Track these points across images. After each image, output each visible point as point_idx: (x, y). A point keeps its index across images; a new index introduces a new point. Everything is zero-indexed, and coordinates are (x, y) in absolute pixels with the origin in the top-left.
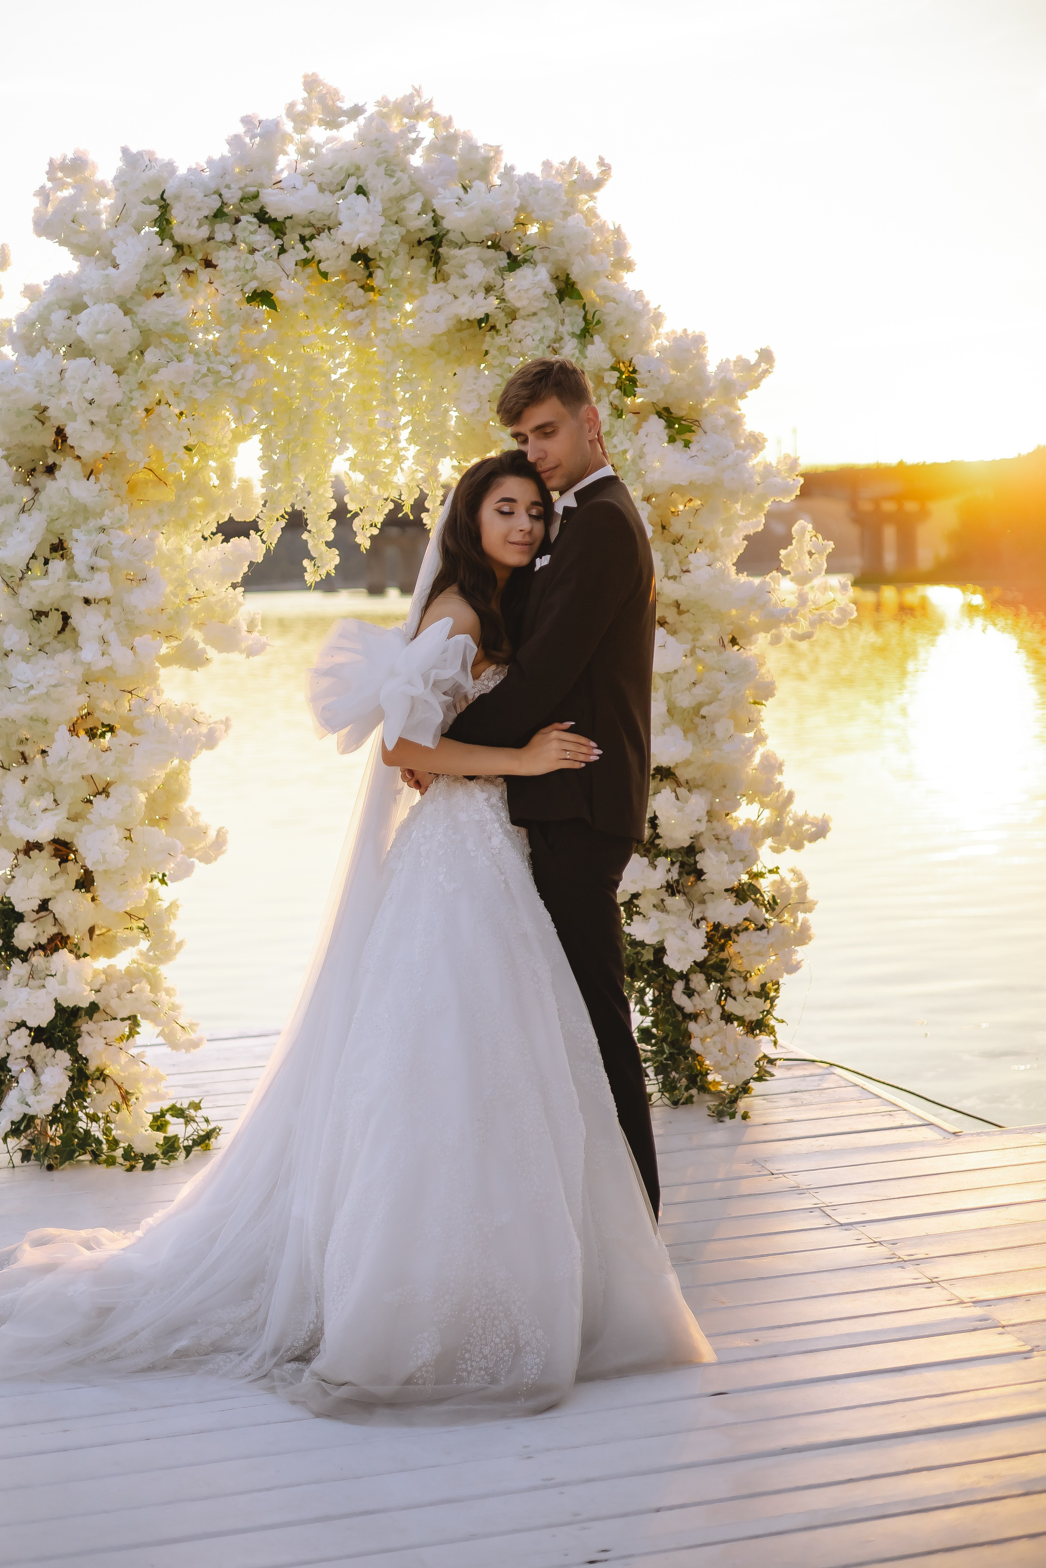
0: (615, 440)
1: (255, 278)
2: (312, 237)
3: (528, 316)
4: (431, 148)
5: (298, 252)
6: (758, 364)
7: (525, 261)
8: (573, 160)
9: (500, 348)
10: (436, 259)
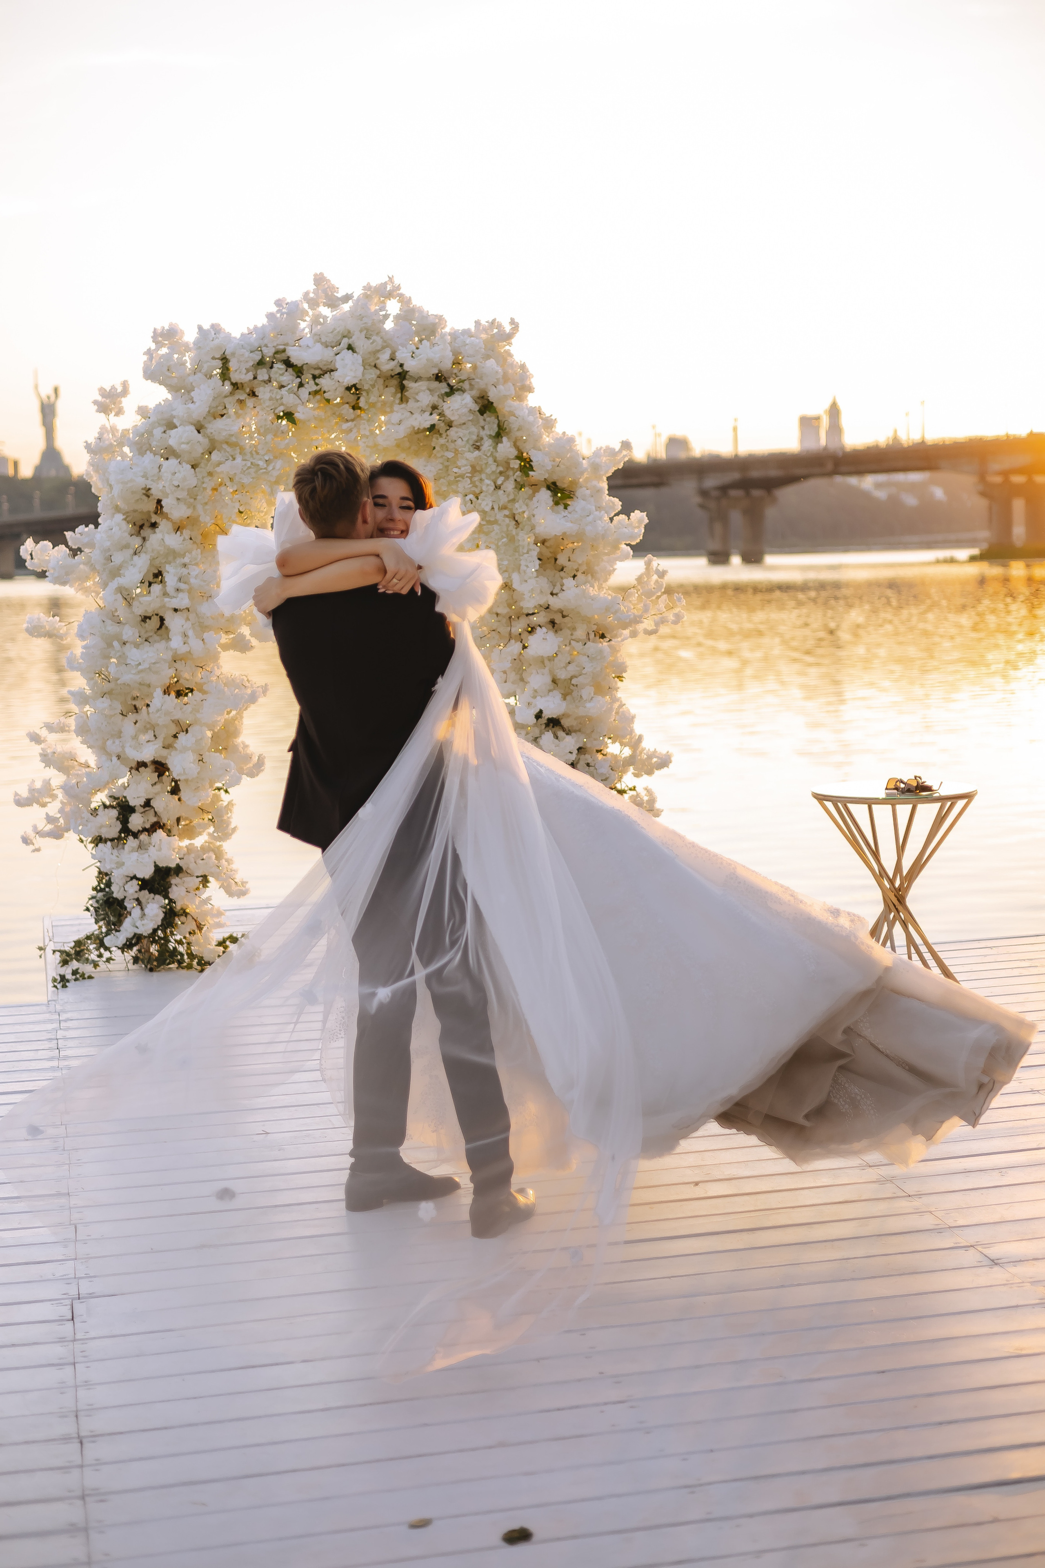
0: (517, 505)
1: (282, 404)
2: (319, 377)
3: (460, 425)
4: (397, 318)
5: (311, 386)
6: (620, 451)
7: (458, 390)
8: (494, 320)
9: (442, 446)
10: (402, 388)
